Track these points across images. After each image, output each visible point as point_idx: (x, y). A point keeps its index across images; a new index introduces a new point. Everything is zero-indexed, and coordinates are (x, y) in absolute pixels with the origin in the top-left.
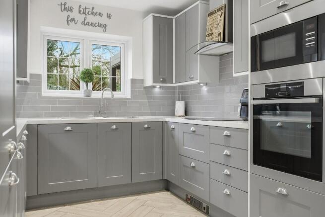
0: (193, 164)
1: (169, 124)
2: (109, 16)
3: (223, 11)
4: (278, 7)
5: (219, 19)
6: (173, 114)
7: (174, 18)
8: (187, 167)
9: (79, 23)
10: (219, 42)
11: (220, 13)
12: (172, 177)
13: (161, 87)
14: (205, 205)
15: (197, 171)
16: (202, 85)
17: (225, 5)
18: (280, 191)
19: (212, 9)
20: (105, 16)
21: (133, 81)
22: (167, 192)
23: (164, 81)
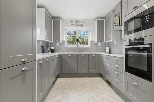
0: (107, 69)
1: (101, 55)
2: (84, 22)
3: (119, 14)
4: (134, 8)
5: (118, 17)
6: (105, 52)
7: (105, 20)
8: (105, 70)
9: (75, 25)
10: (118, 25)
11: (118, 15)
12: (102, 73)
13: (101, 43)
14: (111, 84)
15: (108, 72)
16: (114, 42)
17: (120, 12)
18: (135, 84)
19: (116, 14)
20: (82, 22)
21: (91, 41)
22: (101, 78)
23: (101, 41)
